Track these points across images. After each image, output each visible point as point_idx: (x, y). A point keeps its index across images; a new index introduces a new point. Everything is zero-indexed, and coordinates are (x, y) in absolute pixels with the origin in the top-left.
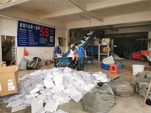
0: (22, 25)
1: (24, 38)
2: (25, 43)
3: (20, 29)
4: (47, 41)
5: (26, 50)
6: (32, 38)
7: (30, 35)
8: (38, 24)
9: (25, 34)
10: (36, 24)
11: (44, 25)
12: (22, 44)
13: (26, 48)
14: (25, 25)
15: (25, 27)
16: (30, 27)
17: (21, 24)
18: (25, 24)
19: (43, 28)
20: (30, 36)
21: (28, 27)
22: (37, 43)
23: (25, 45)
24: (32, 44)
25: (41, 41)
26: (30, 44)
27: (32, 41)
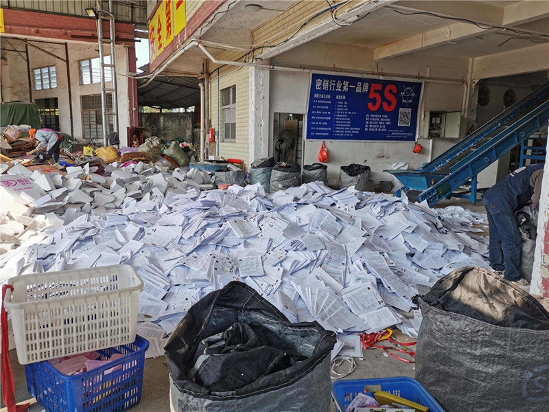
0: (322, 83)
1: (323, 118)
2: (325, 129)
3: (315, 95)
4: (389, 123)
5: (325, 147)
6: (345, 117)
7: (340, 109)
8: (366, 76)
9: (327, 107)
10: (359, 76)
11: (381, 78)
12: (319, 134)
13: (328, 142)
14: (329, 83)
15: (329, 87)
16: (342, 88)
17: (319, 83)
18: (327, 81)
19: (379, 87)
20: (340, 111)
21: (336, 88)
22: (357, 130)
23: (325, 134)
24: (344, 133)
25: (369, 124)
26: (338, 132)
27: (344, 124)
